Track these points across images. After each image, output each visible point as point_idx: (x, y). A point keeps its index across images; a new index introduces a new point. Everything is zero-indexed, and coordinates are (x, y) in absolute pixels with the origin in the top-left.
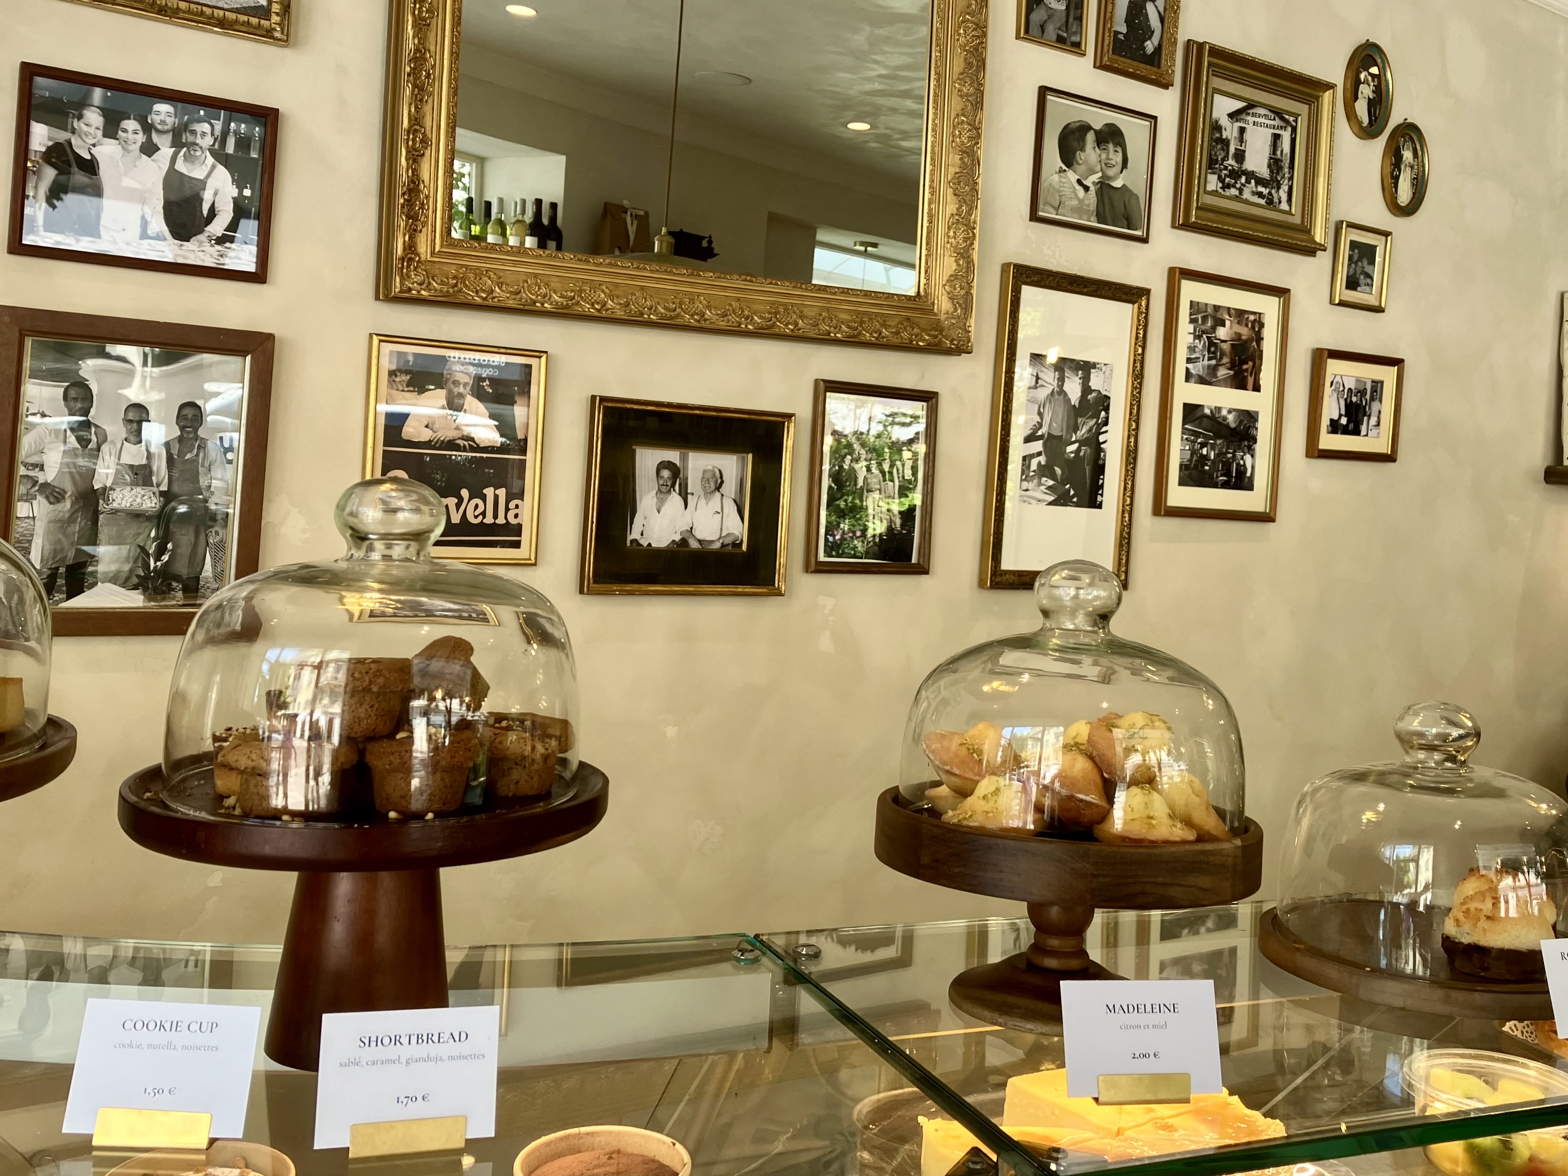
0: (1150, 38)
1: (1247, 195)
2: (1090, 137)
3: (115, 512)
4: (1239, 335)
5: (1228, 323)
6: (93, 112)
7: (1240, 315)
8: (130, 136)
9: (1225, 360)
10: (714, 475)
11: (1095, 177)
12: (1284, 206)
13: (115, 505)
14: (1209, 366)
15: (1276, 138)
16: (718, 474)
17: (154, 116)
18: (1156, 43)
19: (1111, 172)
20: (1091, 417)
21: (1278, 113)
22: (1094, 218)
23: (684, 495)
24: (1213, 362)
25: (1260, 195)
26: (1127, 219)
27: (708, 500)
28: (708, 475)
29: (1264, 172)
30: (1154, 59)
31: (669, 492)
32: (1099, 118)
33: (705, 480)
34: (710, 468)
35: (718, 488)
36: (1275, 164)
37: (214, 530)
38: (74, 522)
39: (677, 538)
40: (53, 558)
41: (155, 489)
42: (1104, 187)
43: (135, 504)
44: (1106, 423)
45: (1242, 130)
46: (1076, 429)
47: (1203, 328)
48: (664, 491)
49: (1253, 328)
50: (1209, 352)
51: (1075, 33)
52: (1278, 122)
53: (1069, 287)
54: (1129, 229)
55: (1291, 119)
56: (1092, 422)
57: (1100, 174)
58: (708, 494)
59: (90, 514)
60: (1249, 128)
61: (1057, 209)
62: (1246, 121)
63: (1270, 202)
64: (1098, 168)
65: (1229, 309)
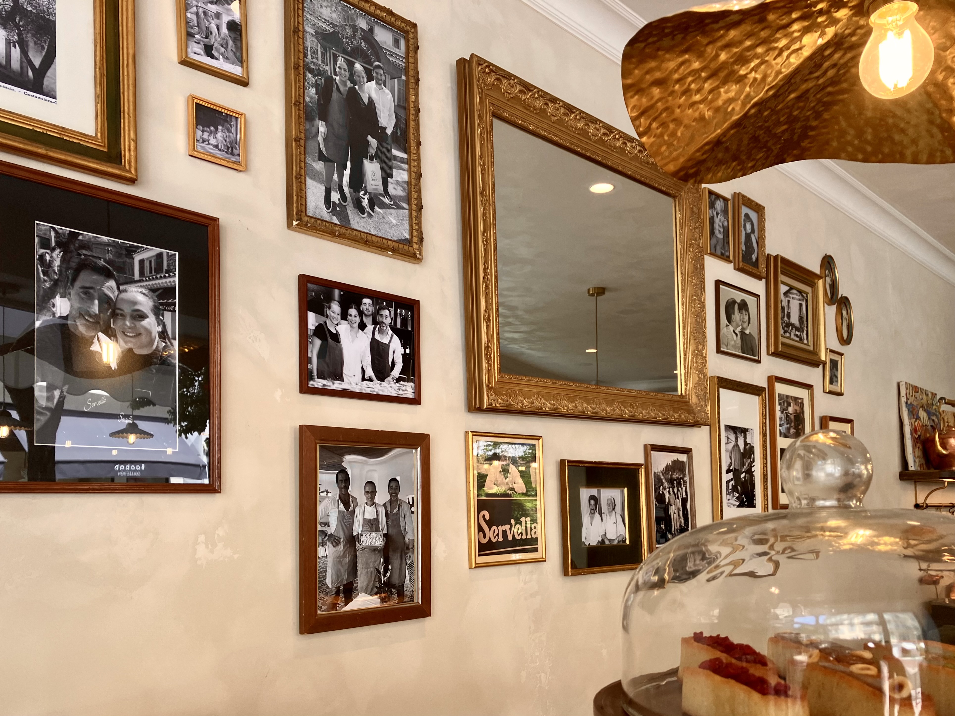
0: (754, 253)
1: (793, 336)
2: (736, 307)
3: (364, 548)
4: (796, 410)
5: (792, 404)
6: (336, 304)
7: (796, 399)
8: (354, 319)
9: (793, 424)
10: (612, 501)
11: (739, 329)
12: (805, 342)
13: (364, 545)
14: (787, 427)
15: (801, 305)
16: (613, 501)
17: (363, 306)
18: (756, 256)
19: (745, 325)
20: (748, 458)
21: (800, 292)
22: (740, 351)
23: (601, 514)
24: (788, 426)
25: (797, 336)
26: (752, 350)
27: (610, 515)
28: (609, 502)
29: (797, 324)
30: (756, 264)
31: (594, 513)
32: (739, 296)
33: (608, 504)
34: (610, 497)
35: (614, 509)
36: (801, 318)
37: (408, 555)
38: (346, 557)
39: (600, 539)
40: (337, 581)
41: (381, 533)
42: (742, 333)
43: (372, 543)
44: (754, 461)
45: (789, 301)
46: (743, 465)
47: (784, 407)
48: (592, 513)
49: (801, 406)
50: (787, 420)
51: (727, 251)
52: (800, 297)
53: (737, 388)
54: (753, 356)
55: (805, 295)
56: (749, 461)
57: (741, 327)
58: (610, 512)
59: (353, 551)
60: (791, 300)
61: (727, 346)
62: (790, 297)
63: (801, 340)
64: (740, 324)
65: (792, 397)
